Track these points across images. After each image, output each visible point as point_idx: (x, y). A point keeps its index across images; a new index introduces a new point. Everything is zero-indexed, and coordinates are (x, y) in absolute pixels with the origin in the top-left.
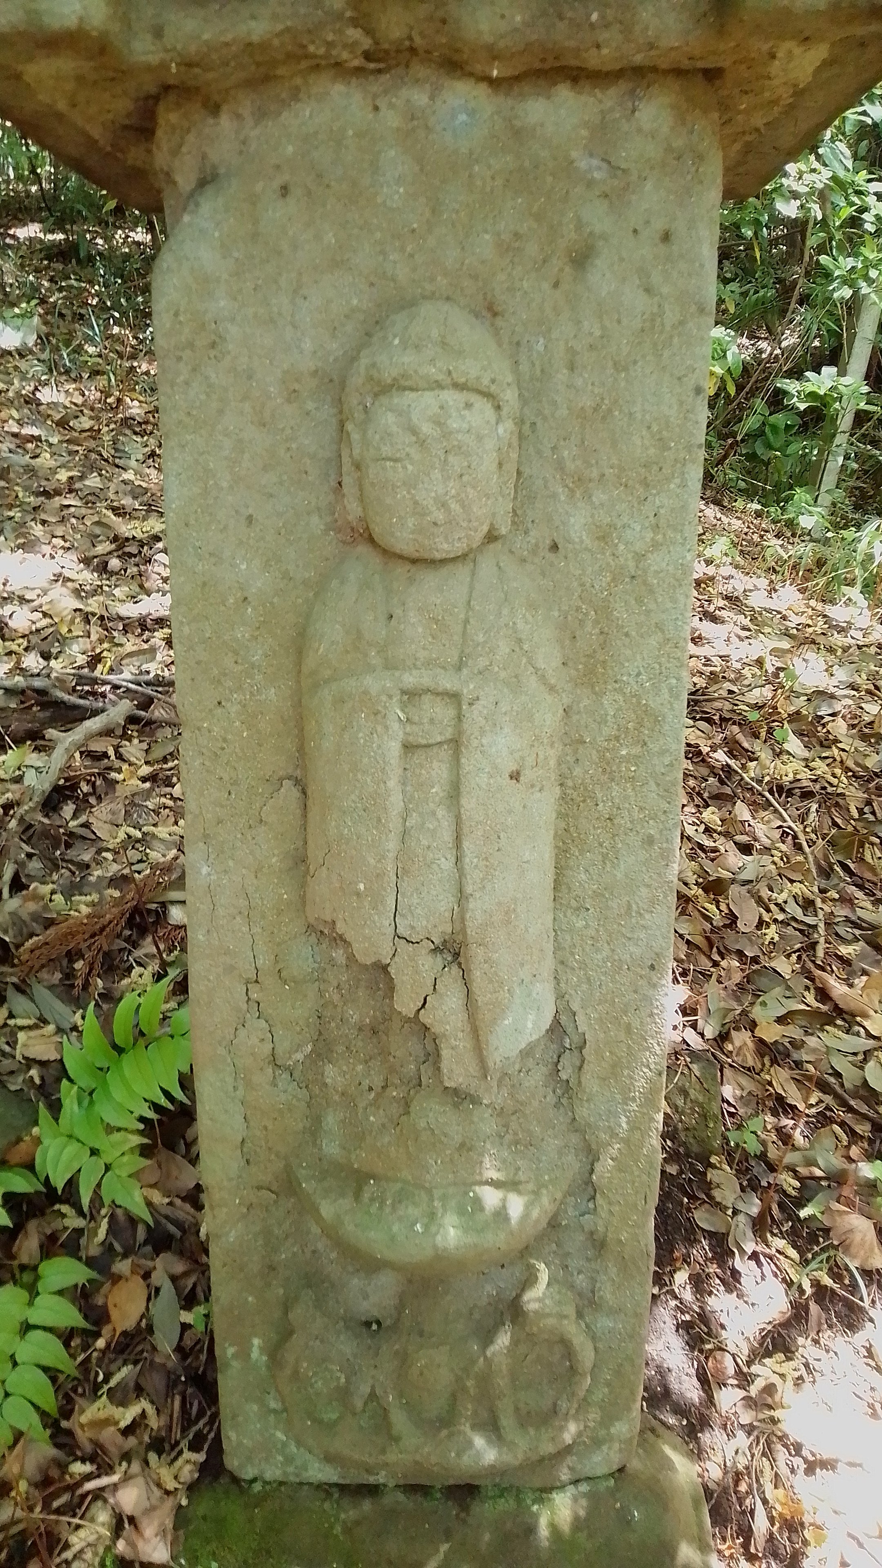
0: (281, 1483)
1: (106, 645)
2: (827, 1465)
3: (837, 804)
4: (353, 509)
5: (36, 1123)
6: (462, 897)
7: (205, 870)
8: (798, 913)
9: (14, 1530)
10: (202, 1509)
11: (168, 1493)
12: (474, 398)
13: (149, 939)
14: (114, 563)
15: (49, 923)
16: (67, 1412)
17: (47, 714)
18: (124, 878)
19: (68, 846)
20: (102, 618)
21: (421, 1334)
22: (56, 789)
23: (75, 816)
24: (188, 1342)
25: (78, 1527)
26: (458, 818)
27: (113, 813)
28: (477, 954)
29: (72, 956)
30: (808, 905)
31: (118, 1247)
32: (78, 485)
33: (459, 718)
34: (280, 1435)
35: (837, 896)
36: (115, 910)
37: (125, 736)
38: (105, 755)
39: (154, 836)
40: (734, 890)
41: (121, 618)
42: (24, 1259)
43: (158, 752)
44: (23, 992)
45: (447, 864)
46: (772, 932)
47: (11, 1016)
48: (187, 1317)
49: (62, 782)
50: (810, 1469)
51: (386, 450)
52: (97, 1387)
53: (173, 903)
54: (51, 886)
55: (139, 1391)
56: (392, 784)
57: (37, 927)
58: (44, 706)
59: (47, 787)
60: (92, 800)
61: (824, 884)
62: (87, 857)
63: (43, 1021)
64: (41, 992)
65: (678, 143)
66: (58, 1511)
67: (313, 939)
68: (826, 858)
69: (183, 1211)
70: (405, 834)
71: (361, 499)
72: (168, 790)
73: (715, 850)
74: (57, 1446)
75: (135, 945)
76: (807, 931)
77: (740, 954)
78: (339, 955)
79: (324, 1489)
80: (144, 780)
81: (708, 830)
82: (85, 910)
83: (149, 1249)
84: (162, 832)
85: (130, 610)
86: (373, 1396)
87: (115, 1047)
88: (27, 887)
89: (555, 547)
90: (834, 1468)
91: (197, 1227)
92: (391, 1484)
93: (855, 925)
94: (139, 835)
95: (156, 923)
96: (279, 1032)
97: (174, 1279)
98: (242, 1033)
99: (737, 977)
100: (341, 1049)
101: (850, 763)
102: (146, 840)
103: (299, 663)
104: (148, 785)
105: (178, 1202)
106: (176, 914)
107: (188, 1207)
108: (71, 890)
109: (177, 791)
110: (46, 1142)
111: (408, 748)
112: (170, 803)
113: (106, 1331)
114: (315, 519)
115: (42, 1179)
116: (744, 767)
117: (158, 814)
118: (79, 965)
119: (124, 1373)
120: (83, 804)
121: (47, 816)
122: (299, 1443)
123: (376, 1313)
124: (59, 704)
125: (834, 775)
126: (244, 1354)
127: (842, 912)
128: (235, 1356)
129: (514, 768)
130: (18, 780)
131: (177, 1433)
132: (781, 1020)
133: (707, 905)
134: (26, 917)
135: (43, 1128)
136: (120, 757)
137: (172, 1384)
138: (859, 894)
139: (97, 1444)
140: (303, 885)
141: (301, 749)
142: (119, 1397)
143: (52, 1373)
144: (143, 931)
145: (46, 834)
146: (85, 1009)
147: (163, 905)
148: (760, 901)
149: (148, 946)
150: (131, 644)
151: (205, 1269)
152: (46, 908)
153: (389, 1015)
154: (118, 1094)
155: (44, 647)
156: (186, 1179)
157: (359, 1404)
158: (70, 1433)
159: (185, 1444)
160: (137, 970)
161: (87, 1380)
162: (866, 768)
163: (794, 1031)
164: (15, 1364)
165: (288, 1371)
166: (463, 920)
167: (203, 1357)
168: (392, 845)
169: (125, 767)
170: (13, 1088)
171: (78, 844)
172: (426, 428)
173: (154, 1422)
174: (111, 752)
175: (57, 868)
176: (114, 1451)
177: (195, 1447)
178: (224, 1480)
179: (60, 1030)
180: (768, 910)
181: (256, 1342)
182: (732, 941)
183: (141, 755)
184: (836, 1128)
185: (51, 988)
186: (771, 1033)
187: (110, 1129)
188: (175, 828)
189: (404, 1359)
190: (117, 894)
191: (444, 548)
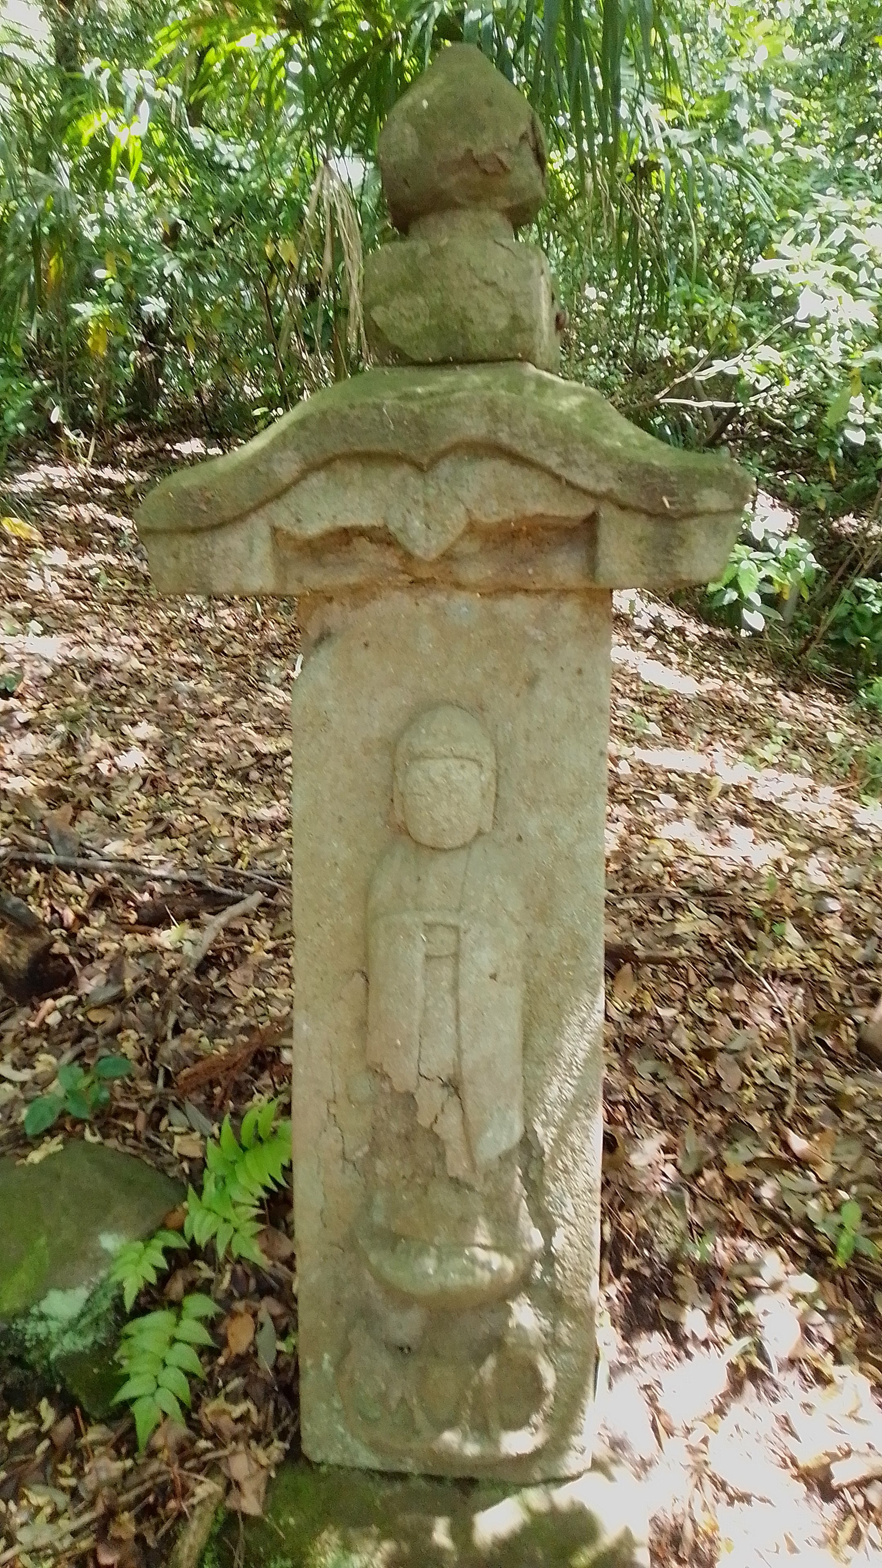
0: (340, 1467)
1: (245, 843)
2: (745, 1498)
3: (822, 991)
4: (399, 817)
5: (186, 1199)
6: (459, 1052)
7: (305, 1027)
8: (776, 1080)
9: (160, 1479)
10: (286, 1479)
11: (262, 1467)
12: (465, 762)
13: (267, 1074)
14: (254, 775)
15: (198, 1059)
16: (196, 1407)
17: (201, 899)
18: (252, 1028)
19: (213, 1001)
20: (243, 821)
21: (437, 1355)
22: (206, 958)
23: (218, 979)
24: (281, 1363)
25: (201, 1482)
26: (457, 1002)
27: (245, 977)
28: (469, 1090)
29: (212, 1083)
30: (784, 1072)
31: (236, 1294)
32: (228, 709)
33: (458, 941)
34: (340, 1429)
35: (810, 1066)
36: (245, 1052)
37: (258, 918)
38: (242, 932)
39: (274, 996)
40: (721, 1058)
41: (257, 821)
42: (173, 1297)
43: (280, 931)
44: (178, 1108)
45: (450, 1030)
46: (750, 1094)
47: (170, 1125)
48: (281, 1346)
49: (210, 953)
50: (731, 1500)
51: (416, 790)
52: (217, 1390)
53: (284, 1047)
54: (199, 1032)
55: (246, 1395)
56: (418, 979)
57: (190, 1062)
58: (199, 893)
59: (200, 956)
60: (231, 967)
61: (801, 1055)
62: (225, 1010)
63: (191, 1130)
64: (190, 1108)
65: (585, 624)
66: (190, 1470)
67: (370, 1075)
68: (806, 1033)
69: (282, 1271)
70: (426, 1010)
71: (403, 812)
72: (285, 960)
73: (713, 1024)
74: (190, 1427)
75: (257, 1078)
76: (780, 1095)
77: (722, 1110)
78: (386, 1086)
79: (370, 1473)
80: (268, 952)
81: (710, 1008)
82: (223, 1050)
83: (257, 1296)
84: (280, 993)
85: (265, 814)
86: (403, 1400)
87: (241, 1146)
88: (184, 1032)
89: (520, 839)
90: (749, 1502)
91: (290, 1283)
92: (416, 1473)
93: (824, 1092)
94: (263, 995)
95: (273, 1062)
96: (347, 1136)
97: (274, 1318)
98: (324, 1135)
99: (717, 1127)
100: (386, 1149)
101: (838, 956)
102: (269, 999)
103: (366, 902)
104: (271, 956)
105: (278, 1264)
106: (286, 1056)
107: (285, 1269)
108: (214, 1035)
109: (291, 961)
110: (192, 1213)
111: (428, 957)
112: (287, 971)
113: (225, 1352)
114: (378, 819)
115: (189, 1237)
116: (746, 957)
117: (276, 978)
118: (217, 1090)
119: (236, 1383)
120: (224, 971)
121: (198, 978)
122: (353, 1435)
123: (407, 1341)
124: (209, 892)
125: (824, 966)
126: (318, 1365)
127: (812, 1080)
128: (312, 1366)
129: (492, 971)
130: (178, 950)
131: (270, 1428)
132: (748, 1164)
133: (699, 1069)
134: (182, 1053)
135: (191, 1203)
136: (252, 933)
137: (268, 1392)
138: (831, 1066)
139: (216, 1428)
140: (364, 1039)
141: (366, 955)
142: (233, 1398)
143: (190, 1375)
144: (263, 1067)
145: (197, 992)
146: (221, 1121)
147: (278, 1049)
148: (744, 1068)
149: (266, 1079)
150: (263, 842)
151: (295, 1312)
152: (197, 1048)
153: (415, 1127)
154: (242, 1179)
155: (200, 843)
156: (285, 1248)
157: (393, 1404)
158: (199, 1422)
159: (274, 1434)
160: (257, 1096)
161: (211, 1384)
162: (851, 960)
163: (758, 1173)
164: (165, 1365)
165: (347, 1377)
166: (460, 1067)
167: (291, 1374)
168: (417, 1016)
169: (255, 941)
170: (171, 1175)
171: (220, 1000)
172: (438, 779)
173: (255, 1418)
174: (246, 930)
175: (204, 1017)
176: (228, 1434)
177: (282, 1437)
178: (301, 1463)
179: (203, 1137)
180: (750, 1075)
181: (327, 1357)
182: (716, 1098)
183: (267, 932)
184: (781, 1250)
185: (198, 1106)
186: (736, 1173)
187: (235, 1205)
188: (289, 991)
189: (423, 1373)
190: (245, 1039)
191: (449, 843)
